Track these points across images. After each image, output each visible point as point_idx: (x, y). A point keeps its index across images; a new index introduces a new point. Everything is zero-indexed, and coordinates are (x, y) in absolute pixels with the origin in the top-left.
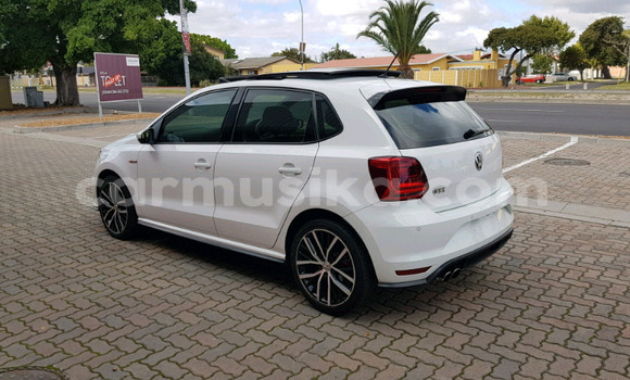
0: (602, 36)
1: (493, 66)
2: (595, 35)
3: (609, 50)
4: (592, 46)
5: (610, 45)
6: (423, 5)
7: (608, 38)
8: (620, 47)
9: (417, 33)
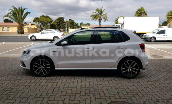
0: (60, 22)
1: (36, 27)
2: (58, 21)
3: (62, 25)
4: (58, 24)
5: (62, 24)
6: (25, 9)
7: (61, 22)
8: (64, 24)
9: (24, 17)
